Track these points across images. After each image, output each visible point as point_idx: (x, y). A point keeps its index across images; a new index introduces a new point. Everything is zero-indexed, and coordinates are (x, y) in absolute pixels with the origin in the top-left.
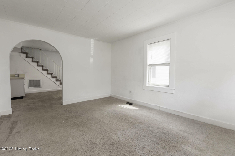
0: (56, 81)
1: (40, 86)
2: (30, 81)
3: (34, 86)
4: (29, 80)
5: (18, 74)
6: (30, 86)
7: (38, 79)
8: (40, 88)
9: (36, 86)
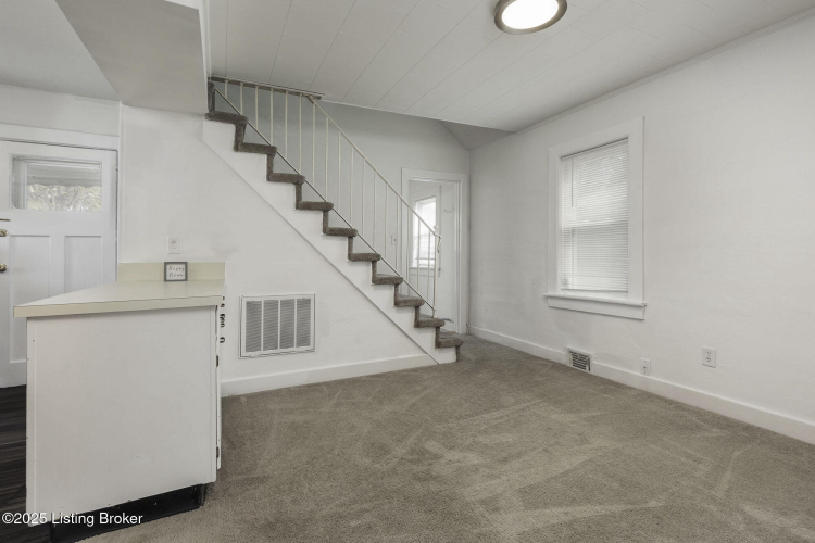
0: (397, 304)
1: (304, 340)
2: (252, 307)
3: (271, 344)
4: (248, 303)
5: (186, 263)
6: (252, 344)
7: (295, 294)
8: (309, 355)
9: (287, 342)
